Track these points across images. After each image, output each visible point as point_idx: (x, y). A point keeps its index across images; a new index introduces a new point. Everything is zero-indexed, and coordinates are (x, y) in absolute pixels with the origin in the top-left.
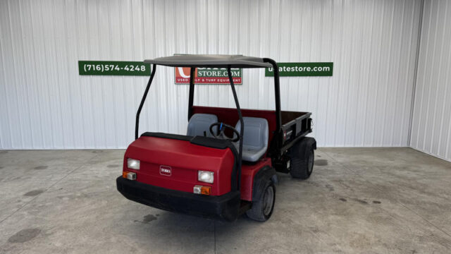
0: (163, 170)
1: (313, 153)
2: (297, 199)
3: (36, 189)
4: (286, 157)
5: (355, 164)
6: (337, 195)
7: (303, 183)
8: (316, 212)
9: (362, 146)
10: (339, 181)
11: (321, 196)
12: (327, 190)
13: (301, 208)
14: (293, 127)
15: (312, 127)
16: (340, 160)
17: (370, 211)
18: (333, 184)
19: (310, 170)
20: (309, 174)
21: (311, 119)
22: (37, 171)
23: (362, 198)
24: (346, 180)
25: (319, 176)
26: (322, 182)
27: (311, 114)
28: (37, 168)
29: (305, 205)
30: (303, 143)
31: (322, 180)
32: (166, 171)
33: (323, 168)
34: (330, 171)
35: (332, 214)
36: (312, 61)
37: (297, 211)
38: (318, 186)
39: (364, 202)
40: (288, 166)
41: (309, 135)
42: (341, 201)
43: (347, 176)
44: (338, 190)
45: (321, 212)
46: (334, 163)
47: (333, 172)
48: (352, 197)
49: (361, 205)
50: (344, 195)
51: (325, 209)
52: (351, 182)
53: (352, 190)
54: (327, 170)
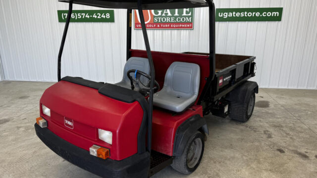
0: (66, 121)
1: (254, 96)
2: (231, 147)
3: (6, 118)
4: (224, 102)
5: (297, 107)
6: (274, 144)
7: (241, 127)
8: (248, 165)
9: (305, 88)
10: (278, 127)
11: (257, 144)
12: (265, 136)
13: (233, 158)
14: (233, 72)
15: (255, 71)
16: (282, 102)
17: (312, 170)
18: (271, 130)
19: (249, 114)
20: (248, 118)
21: (254, 63)
22: (20, 100)
23: (303, 151)
24: (286, 127)
25: (258, 119)
26: (261, 126)
27: (255, 58)
28: (22, 98)
29: (237, 155)
30: (243, 88)
31: (261, 124)
32: (70, 123)
33: (264, 110)
34: (271, 113)
35: (266, 170)
36: (261, 7)
37: (228, 162)
38: (255, 131)
39: (305, 156)
40: (226, 109)
41: (251, 79)
42: (279, 153)
43: (287, 121)
44: (277, 138)
45: (254, 165)
46: (275, 105)
47: (273, 115)
48: (290, 148)
49: (301, 160)
50: (283, 144)
51: (259, 162)
52: (292, 129)
53: (291, 138)
54: (267, 113)
